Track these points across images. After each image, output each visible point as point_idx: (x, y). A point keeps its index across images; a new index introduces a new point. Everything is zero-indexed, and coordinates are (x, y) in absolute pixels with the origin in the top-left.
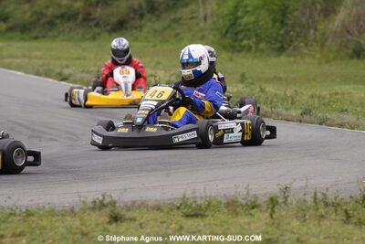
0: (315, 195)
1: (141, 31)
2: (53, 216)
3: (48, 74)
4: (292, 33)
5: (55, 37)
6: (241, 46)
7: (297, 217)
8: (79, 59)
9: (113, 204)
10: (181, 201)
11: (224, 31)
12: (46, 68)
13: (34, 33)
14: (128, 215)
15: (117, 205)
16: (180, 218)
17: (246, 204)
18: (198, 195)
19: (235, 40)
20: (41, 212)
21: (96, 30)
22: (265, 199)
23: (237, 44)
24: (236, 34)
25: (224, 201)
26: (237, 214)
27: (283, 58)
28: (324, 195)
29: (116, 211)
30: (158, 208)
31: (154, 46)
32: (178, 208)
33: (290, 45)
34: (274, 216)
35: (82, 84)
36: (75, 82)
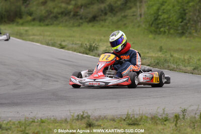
1: (105, 22)
2: (55, 123)
3: (53, 45)
4: (188, 25)
5: (58, 25)
6: (160, 31)
7: (190, 126)
8: (70, 37)
9: (88, 117)
10: (126, 116)
11: (151, 23)
12: (52, 41)
13: (47, 22)
14: (97, 123)
15: (91, 118)
16: (125, 126)
17: (162, 118)
18: (135, 113)
19: (157, 28)
20: (49, 121)
21: (81, 21)
22: (173, 116)
23: (158, 30)
24: (158, 24)
25: (149, 116)
26: (157, 124)
27: (183, 38)
29: (90, 121)
30: (114, 120)
32: (124, 120)
33: (187, 31)
34: (177, 125)
35: (72, 51)
36: (68, 49)
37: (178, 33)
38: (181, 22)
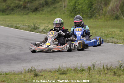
0: (103, 66)
1: (43, 11)
2: (15, 75)
3: (12, 27)
4: (94, 11)
5: (14, 14)
7: (98, 74)
8: (22, 21)
9: (35, 70)
10: (58, 69)
11: (71, 11)
12: (11, 24)
13: (7, 13)
14: (40, 74)
15: (36, 71)
16: (58, 75)
17: (80, 70)
18: (64, 67)
20: (11, 74)
21: (28, 11)
22: (87, 68)
24: (75, 12)
25: (73, 69)
26: (77, 73)
27: (92, 20)
28: (107, 66)
29: (36, 73)
30: (51, 72)
31: (48, 16)
32: (57, 71)
33: (93, 16)
34: (90, 73)
35: (23, 30)
36: (21, 29)
37: (88, 17)
38: (90, 10)
